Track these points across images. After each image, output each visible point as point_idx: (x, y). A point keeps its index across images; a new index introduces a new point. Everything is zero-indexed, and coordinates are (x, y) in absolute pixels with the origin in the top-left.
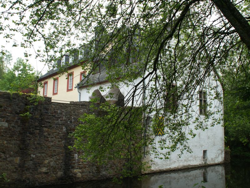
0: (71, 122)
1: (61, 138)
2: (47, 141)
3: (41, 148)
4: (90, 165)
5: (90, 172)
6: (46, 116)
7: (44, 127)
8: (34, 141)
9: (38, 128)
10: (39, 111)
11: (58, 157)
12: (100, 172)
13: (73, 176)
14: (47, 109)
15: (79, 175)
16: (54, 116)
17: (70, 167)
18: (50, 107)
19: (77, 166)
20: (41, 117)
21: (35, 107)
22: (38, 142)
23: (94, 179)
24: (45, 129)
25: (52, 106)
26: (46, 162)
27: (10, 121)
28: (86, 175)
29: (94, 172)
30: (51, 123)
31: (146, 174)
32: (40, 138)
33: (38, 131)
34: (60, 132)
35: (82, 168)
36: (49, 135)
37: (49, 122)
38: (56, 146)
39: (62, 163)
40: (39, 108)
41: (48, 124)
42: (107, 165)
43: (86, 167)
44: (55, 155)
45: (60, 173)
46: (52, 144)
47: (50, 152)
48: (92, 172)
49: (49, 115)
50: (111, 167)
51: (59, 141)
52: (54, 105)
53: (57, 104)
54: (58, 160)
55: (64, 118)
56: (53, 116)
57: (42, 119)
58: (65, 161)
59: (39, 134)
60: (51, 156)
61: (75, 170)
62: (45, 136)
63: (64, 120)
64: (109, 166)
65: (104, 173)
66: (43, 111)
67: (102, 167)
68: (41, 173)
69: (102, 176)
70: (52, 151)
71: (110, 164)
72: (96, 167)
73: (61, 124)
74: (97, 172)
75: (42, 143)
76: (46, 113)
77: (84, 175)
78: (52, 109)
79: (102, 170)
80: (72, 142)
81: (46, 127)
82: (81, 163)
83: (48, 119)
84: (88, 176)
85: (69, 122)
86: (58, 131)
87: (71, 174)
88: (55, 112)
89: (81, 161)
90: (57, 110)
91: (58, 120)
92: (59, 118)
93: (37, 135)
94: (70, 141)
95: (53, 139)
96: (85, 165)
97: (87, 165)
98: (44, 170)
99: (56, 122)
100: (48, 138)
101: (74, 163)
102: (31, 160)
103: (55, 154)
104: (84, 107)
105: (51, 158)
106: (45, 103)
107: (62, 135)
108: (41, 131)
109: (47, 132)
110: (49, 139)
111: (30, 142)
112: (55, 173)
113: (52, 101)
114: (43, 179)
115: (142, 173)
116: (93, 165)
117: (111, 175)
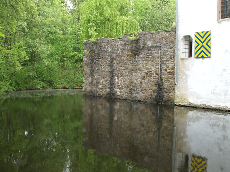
0: (113, 53)
1: (108, 65)
2: (101, 67)
3: (99, 72)
4: (125, 87)
5: (125, 93)
13: (114, 93)
15: (118, 93)
16: (104, 50)
17: (113, 87)
19: (117, 87)
23: (128, 98)
24: (100, 60)
26: (101, 81)
28: (123, 94)
29: (128, 93)
34: (107, 61)
35: (120, 89)
36: (102, 63)
38: (106, 71)
39: (109, 83)
42: (138, 88)
43: (122, 88)
45: (108, 90)
46: (104, 69)
48: (127, 93)
49: (102, 50)
50: (141, 91)
51: (107, 68)
55: (110, 51)
58: (110, 82)
60: (104, 78)
61: (116, 89)
63: (110, 52)
64: (140, 90)
65: (136, 95)
67: (134, 90)
68: (99, 88)
69: (134, 97)
71: (140, 88)
72: (130, 89)
73: (108, 55)
74: (130, 94)
79: (134, 92)
80: (114, 68)
82: (119, 85)
83: (101, 53)
85: (112, 54)
86: (106, 61)
87: (113, 92)
88: (105, 48)
89: (120, 83)
91: (106, 53)
92: (107, 51)
94: (113, 67)
95: (104, 66)
96: (122, 86)
98: (100, 86)
99: (105, 54)
101: (115, 84)
102: (95, 80)
105: (104, 79)
107: (108, 63)
108: (99, 61)
109: (101, 61)
110: (102, 66)
112: (105, 89)
114: (100, 92)
115: (176, 104)
116: (127, 87)
117: (142, 98)
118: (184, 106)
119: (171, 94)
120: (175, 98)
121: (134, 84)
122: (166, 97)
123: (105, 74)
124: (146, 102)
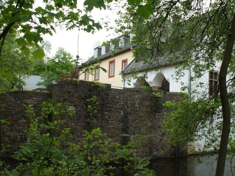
0: (128, 106)
1: (119, 121)
2: (107, 123)
3: (103, 130)
4: (144, 146)
5: (143, 152)
6: (107, 101)
7: (105, 111)
8: (97, 124)
9: (100, 112)
10: (101, 97)
11: (117, 138)
12: (152, 152)
14: (108, 95)
15: (135, 154)
16: (114, 101)
18: (110, 93)
20: (102, 102)
21: (97, 93)
22: (101, 125)
24: (106, 113)
25: (111, 92)
27: (77, 106)
28: (140, 155)
29: (147, 152)
30: (111, 107)
31: (191, 155)
32: (102, 120)
33: (100, 115)
34: (119, 116)
35: (137, 148)
36: (110, 118)
37: (110, 107)
38: (115, 128)
40: (101, 94)
41: (109, 109)
42: (158, 146)
43: (140, 148)
44: (114, 137)
46: (112, 126)
47: (110, 133)
48: (146, 152)
49: (110, 100)
50: (161, 148)
51: (118, 124)
52: (113, 91)
53: (115, 90)
54: (117, 140)
55: (122, 103)
56: (112, 101)
57: (103, 104)
58: (122, 142)
59: (101, 117)
60: (111, 137)
62: (106, 119)
63: (122, 105)
64: (160, 147)
65: (155, 153)
66: (105, 97)
67: (154, 148)
69: (153, 155)
70: (112, 133)
71: (160, 145)
72: (149, 148)
73: (120, 109)
74: (149, 152)
75: (104, 125)
76: (107, 98)
77: (139, 155)
78: (112, 94)
79: (153, 150)
80: (128, 125)
81: (107, 111)
83: (108, 103)
84: (142, 156)
85: (126, 107)
86: (117, 115)
88: (115, 98)
90: (115, 95)
91: (116, 105)
92: (118, 103)
93: (100, 118)
94: (127, 124)
95: (112, 122)
97: (141, 145)
99: (115, 106)
100: (108, 121)
103: (115, 135)
104: (139, 93)
106: (106, 89)
107: (120, 118)
108: (103, 114)
109: (108, 115)
110: (110, 122)
111: (93, 124)
113: (112, 88)
115: (188, 154)
116: (146, 146)
117: (161, 155)
118: (193, 155)
119: (185, 147)
120: (188, 150)
121: (153, 142)
122: (182, 150)
123: (114, 132)
124: (165, 158)
